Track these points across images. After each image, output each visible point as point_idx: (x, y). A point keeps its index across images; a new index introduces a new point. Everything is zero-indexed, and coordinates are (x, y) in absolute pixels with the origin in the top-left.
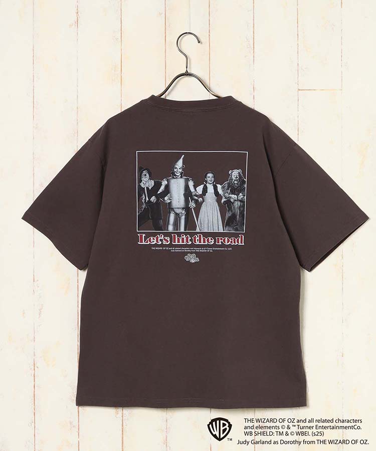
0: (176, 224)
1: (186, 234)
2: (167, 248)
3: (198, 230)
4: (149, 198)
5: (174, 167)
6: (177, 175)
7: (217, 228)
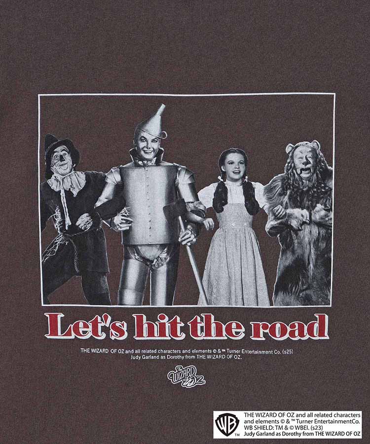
0: (145, 288)
1: (171, 313)
2: (121, 351)
3: (202, 303)
4: (74, 219)
5: (136, 137)
6: (147, 156)
7: (253, 297)
